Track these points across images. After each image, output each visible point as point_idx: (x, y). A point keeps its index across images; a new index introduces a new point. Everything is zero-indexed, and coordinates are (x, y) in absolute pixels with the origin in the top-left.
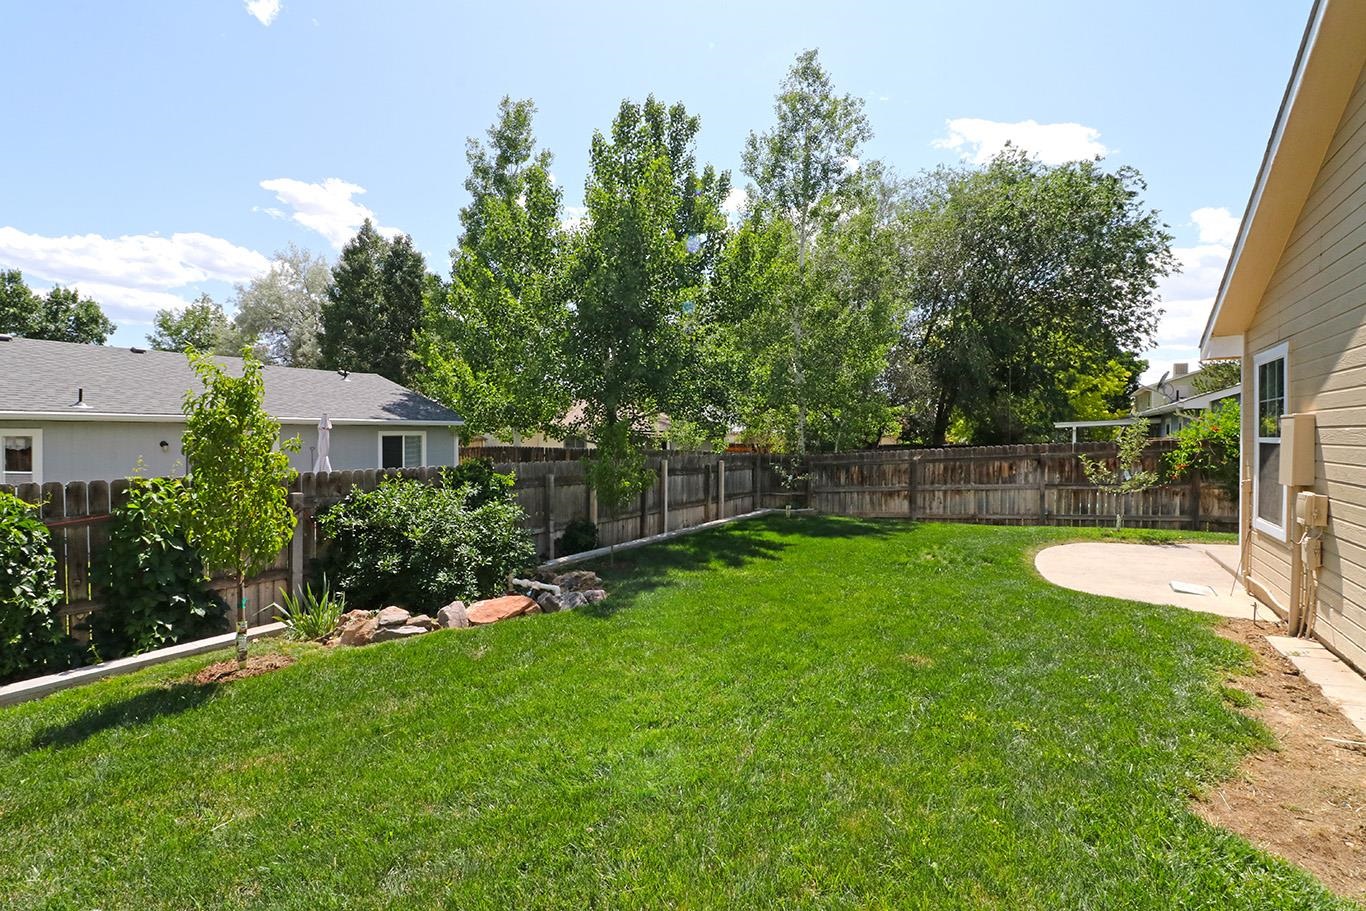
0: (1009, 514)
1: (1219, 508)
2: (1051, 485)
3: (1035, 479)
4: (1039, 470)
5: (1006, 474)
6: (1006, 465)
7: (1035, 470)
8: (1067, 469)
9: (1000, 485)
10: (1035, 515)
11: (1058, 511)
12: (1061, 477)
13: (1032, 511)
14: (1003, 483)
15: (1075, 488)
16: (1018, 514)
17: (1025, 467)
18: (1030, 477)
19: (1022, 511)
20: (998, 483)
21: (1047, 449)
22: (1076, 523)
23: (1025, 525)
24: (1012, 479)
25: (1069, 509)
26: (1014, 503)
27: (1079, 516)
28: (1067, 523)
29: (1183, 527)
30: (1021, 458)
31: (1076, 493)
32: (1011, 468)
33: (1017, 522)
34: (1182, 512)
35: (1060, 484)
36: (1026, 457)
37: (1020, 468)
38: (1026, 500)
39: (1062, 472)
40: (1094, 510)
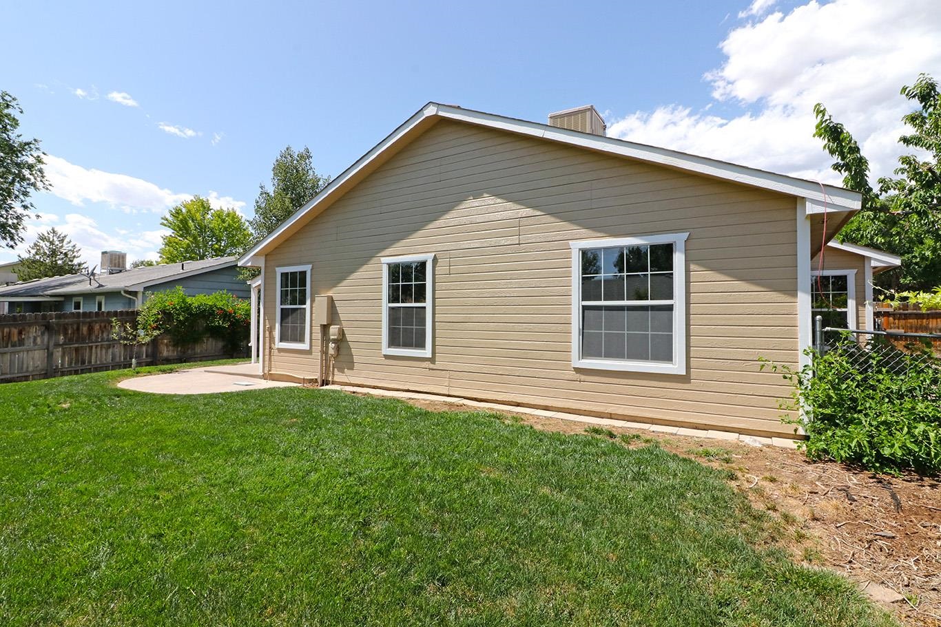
0: (18, 373)
1: (167, 351)
2: (57, 345)
3: (42, 342)
4: (46, 334)
5: (15, 338)
6: (15, 331)
7: (43, 334)
8: (70, 332)
9: (10, 348)
10: (43, 370)
11: (62, 365)
12: (65, 338)
13: (40, 367)
14: (12, 346)
15: (76, 345)
16: (27, 371)
17: (34, 332)
18: (39, 340)
19: (31, 369)
20: (7, 347)
21: (54, 316)
22: (76, 372)
23: (33, 379)
24: (21, 342)
25: (71, 363)
26: (23, 364)
27: (79, 367)
28: (70, 373)
29: (148, 364)
30: (30, 325)
31: (77, 350)
32: (20, 333)
33: (26, 378)
34: (147, 356)
35: (64, 344)
36: (36, 323)
37: (29, 332)
38: (34, 358)
39: (65, 334)
40: (90, 362)
